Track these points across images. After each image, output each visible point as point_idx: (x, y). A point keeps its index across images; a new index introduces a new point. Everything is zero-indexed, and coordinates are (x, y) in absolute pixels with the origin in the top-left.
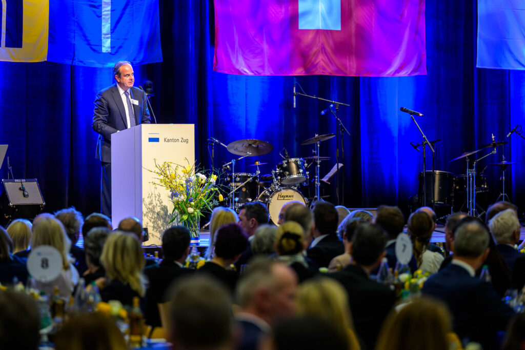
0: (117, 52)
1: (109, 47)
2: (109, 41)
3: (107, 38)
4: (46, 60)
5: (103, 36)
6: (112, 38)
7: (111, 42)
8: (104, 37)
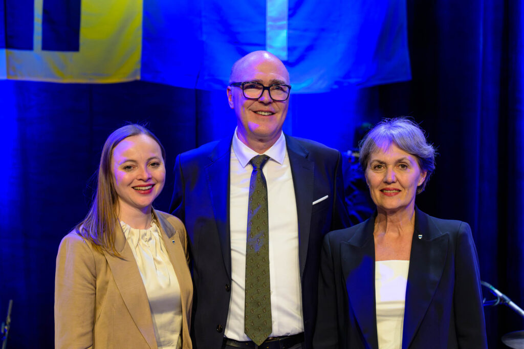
0: (301, 59)
1: (282, 49)
2: (284, 34)
3: (281, 28)
4: (138, 77)
5: (269, 23)
6: (290, 27)
7: (289, 38)
8: (271, 26)
